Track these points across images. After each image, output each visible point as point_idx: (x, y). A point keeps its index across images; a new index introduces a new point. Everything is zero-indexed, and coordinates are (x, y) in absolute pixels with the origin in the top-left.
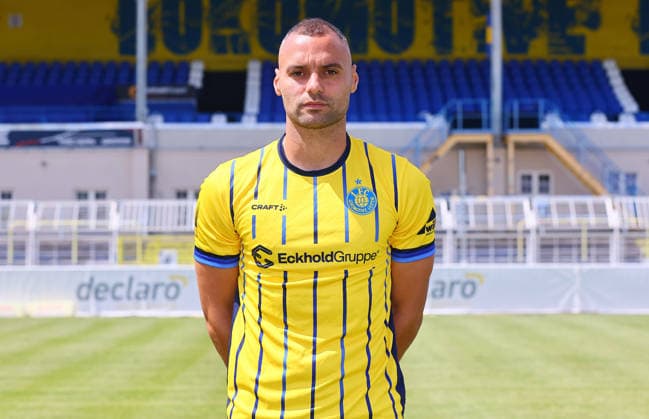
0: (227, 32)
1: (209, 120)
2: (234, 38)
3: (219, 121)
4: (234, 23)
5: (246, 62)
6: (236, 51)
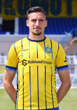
0: (9, 9)
1: (5, 34)
2: (11, 11)
3: (8, 34)
4: (11, 6)
6: (11, 14)
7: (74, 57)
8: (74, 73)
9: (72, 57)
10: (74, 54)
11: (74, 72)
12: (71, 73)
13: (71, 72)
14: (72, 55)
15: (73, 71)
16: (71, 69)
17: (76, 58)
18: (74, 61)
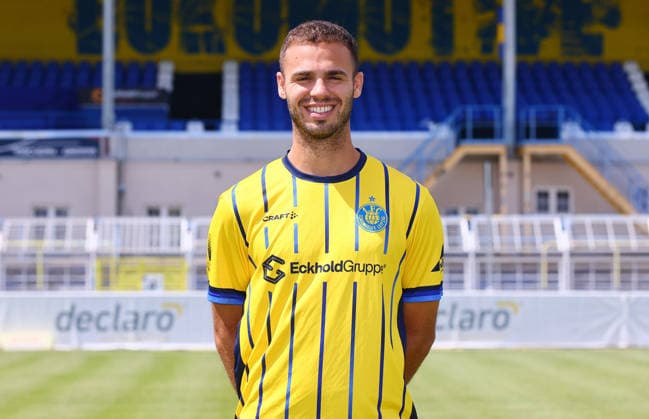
0: (199, 29)
1: (184, 128)
2: (208, 36)
3: (196, 129)
4: (207, 18)
5: (221, 63)
6: (209, 50)
7: (462, 221)
8: (462, 288)
9: (452, 220)
10: (462, 209)
11: (461, 282)
12: (450, 288)
13: (451, 282)
14: (455, 212)
15: (456, 277)
16: (451, 272)
17: (469, 223)
18: (461, 239)
